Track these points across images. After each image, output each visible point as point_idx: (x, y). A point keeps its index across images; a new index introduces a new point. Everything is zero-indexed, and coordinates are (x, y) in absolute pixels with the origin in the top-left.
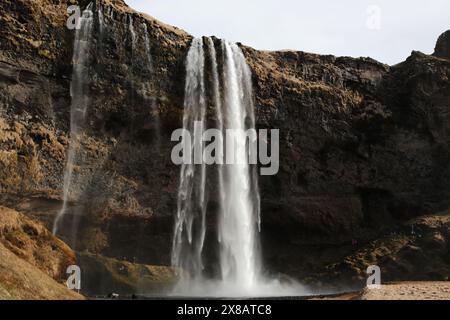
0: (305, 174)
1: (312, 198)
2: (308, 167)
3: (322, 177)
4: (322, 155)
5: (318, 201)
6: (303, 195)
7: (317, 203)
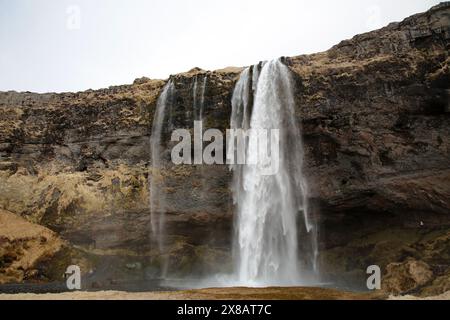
0: (387, 152)
1: (404, 176)
2: (387, 145)
3: (410, 151)
4: (401, 128)
5: (415, 178)
6: (394, 175)
7: (413, 181)
